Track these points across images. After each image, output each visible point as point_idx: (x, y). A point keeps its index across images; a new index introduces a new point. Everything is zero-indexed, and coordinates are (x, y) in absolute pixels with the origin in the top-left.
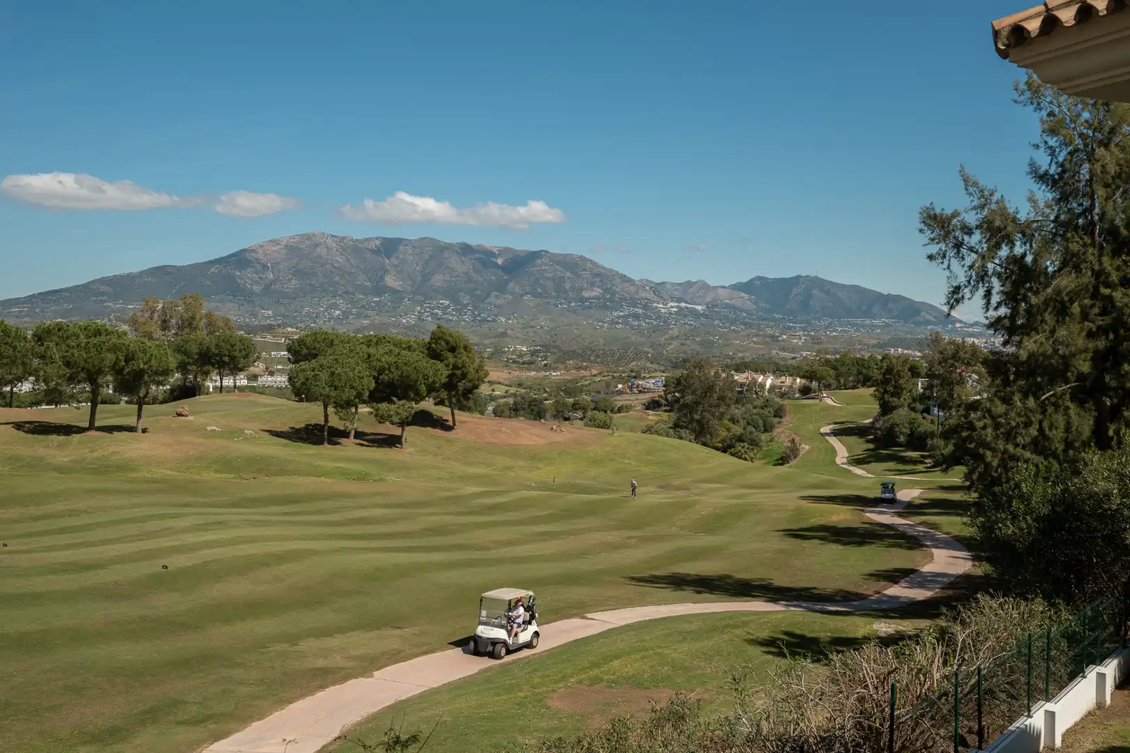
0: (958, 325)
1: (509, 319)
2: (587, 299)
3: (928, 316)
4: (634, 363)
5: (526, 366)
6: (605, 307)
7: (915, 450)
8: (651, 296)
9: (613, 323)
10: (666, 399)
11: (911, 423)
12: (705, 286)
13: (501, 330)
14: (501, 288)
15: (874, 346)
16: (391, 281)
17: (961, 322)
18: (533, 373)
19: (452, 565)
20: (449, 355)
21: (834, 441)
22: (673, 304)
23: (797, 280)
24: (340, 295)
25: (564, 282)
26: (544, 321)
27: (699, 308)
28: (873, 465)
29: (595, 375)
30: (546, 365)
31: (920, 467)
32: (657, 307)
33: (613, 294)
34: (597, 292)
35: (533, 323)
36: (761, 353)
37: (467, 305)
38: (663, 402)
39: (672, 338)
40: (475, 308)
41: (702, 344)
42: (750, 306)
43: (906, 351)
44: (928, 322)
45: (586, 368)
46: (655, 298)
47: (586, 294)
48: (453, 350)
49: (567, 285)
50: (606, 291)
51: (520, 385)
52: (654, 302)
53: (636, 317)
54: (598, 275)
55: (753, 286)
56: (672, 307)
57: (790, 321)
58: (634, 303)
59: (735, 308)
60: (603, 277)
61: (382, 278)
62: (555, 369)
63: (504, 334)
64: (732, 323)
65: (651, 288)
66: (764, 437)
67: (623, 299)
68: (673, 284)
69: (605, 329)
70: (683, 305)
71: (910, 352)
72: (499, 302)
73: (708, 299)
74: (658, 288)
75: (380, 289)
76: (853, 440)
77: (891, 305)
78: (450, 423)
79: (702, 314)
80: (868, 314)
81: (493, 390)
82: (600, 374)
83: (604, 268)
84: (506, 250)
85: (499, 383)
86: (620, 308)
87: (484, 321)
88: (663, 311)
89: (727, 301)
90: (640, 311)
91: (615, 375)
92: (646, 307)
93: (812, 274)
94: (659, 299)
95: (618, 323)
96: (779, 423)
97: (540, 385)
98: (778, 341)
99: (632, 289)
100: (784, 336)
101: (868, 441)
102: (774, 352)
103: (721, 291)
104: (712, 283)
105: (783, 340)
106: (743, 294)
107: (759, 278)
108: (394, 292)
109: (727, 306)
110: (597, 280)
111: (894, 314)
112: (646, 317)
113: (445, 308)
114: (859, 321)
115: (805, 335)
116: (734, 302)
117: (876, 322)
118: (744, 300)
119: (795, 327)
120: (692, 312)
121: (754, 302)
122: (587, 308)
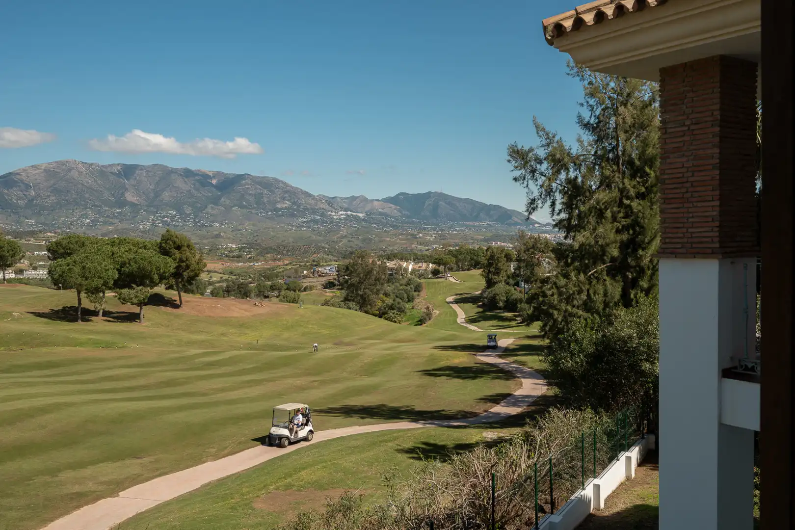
0: (536, 225)
1: (222, 224)
2: (280, 210)
3: (516, 219)
4: (315, 255)
5: (235, 259)
6: (292, 215)
7: (509, 311)
8: (326, 206)
9: (299, 226)
10: (339, 281)
11: (507, 293)
12: (365, 200)
13: (215, 233)
14: (216, 201)
15: (481, 240)
16: (130, 197)
17: (538, 223)
18: (240, 264)
19: (180, 408)
20: (176, 251)
21: (455, 307)
22: (342, 213)
23: (428, 195)
24: (89, 208)
25: (262, 197)
26: (248, 226)
27: (361, 215)
28: (482, 323)
29: (287, 265)
30: (250, 258)
31: (513, 323)
32: (331, 215)
33: (299, 206)
34: (287, 204)
35: (240, 227)
36: (405, 246)
37: (190, 214)
38: (336, 282)
39: (343, 237)
40: (196, 216)
41: (364, 240)
42: (396, 213)
43: (503, 244)
44: (516, 224)
45: (279, 260)
46: (330, 208)
47: (279, 206)
48: (179, 248)
49: (266, 200)
50: (294, 203)
51: (231, 273)
52: (329, 211)
53: (316, 222)
54: (286, 192)
55: (400, 200)
56: (341, 215)
57: (424, 224)
58: (314, 212)
59: (385, 215)
60: (292, 193)
61: (123, 194)
62: (257, 261)
63: (218, 236)
64: (384, 226)
65: (326, 201)
66: (408, 306)
67: (306, 209)
68: (342, 199)
69: (293, 231)
70: (349, 213)
71: (505, 244)
72: (215, 212)
73: (367, 209)
74: (331, 202)
75: (122, 203)
76: (468, 306)
77: (492, 212)
78: (178, 302)
79: (363, 220)
80: (477, 218)
81: (211, 277)
82: (290, 264)
83: (293, 187)
84: (218, 174)
85: (215, 272)
86: (303, 215)
87: (203, 225)
88: (335, 217)
89: (380, 210)
90: (319, 218)
91: (301, 264)
92: (322, 215)
93: (439, 191)
94: (332, 209)
95: (303, 227)
96: (418, 295)
97: (246, 272)
98: (416, 238)
99: (313, 202)
100: (421, 235)
101: (479, 307)
102: (414, 246)
103: (376, 203)
104: (369, 198)
105: (420, 237)
106: (392, 205)
107: (403, 194)
108: (133, 205)
109: (381, 214)
110: (286, 195)
111: (495, 218)
112: (323, 222)
113: (173, 217)
114: (471, 223)
115: (434, 234)
116: (385, 211)
117: (483, 224)
118: (392, 210)
119: (428, 228)
120: (357, 219)
121: (399, 211)
122: (280, 216)
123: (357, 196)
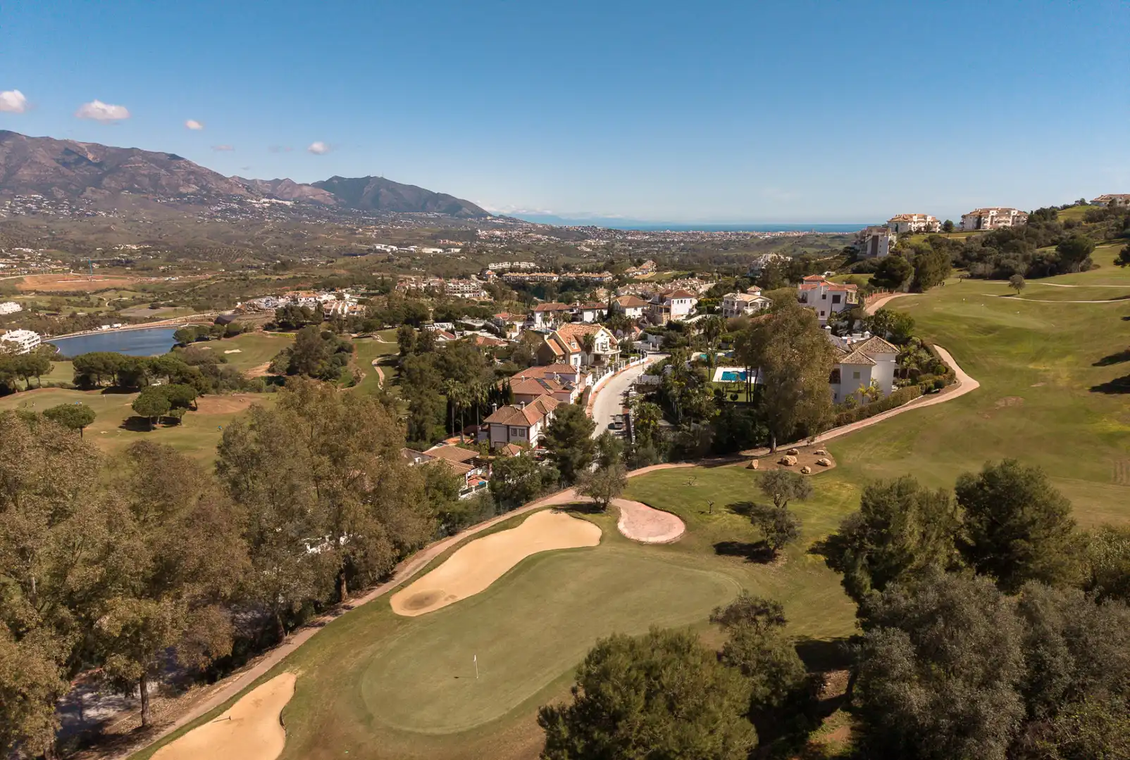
0: (489, 218)
1: (110, 213)
2: (185, 195)
3: (466, 211)
4: (239, 260)
5: (145, 272)
6: (203, 202)
8: (244, 192)
9: (211, 217)
12: (290, 184)
13: (104, 225)
14: (96, 183)
15: (429, 237)
17: (491, 215)
18: (153, 279)
21: (378, 369)
22: (265, 200)
23: (367, 180)
25: (160, 179)
26: (144, 215)
27: (288, 203)
29: (209, 279)
30: (164, 271)
32: (251, 203)
33: (209, 191)
34: (193, 188)
35: (135, 218)
36: (343, 245)
37: (63, 199)
39: (267, 232)
40: (72, 202)
41: (294, 236)
42: (332, 202)
46: (249, 195)
47: (182, 190)
49: (164, 182)
50: (203, 187)
51: (144, 290)
52: (248, 198)
53: (233, 211)
54: (193, 173)
55: (334, 185)
56: (264, 203)
57: (365, 214)
58: (229, 199)
59: (318, 203)
60: (199, 174)
62: (174, 274)
63: (108, 230)
64: (317, 218)
65: (244, 186)
67: (218, 195)
68: (263, 182)
69: (206, 223)
70: (274, 200)
72: (95, 197)
73: (296, 195)
74: (250, 187)
76: (389, 368)
77: (440, 202)
78: (194, 406)
79: (291, 209)
80: (424, 209)
81: (121, 297)
83: (199, 167)
84: (96, 148)
85: (124, 289)
86: (217, 203)
87: (83, 214)
88: (256, 205)
89: (311, 197)
90: (236, 206)
92: (240, 202)
93: (380, 176)
94: (252, 196)
95: (217, 217)
96: (351, 356)
97: (162, 289)
98: (356, 234)
99: (226, 185)
100: (361, 229)
102: (353, 244)
103: (306, 189)
104: (297, 181)
105: (359, 233)
106: (325, 192)
107: (336, 178)
109: (312, 202)
110: (192, 177)
111: (444, 208)
112: (242, 211)
113: (39, 203)
114: (417, 214)
115: (377, 229)
116: (317, 198)
117: (430, 215)
118: (324, 196)
119: (369, 220)
120: (283, 207)
121: (335, 199)
122: (186, 203)
123: (281, 179)
